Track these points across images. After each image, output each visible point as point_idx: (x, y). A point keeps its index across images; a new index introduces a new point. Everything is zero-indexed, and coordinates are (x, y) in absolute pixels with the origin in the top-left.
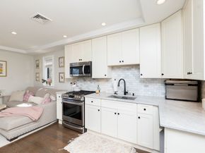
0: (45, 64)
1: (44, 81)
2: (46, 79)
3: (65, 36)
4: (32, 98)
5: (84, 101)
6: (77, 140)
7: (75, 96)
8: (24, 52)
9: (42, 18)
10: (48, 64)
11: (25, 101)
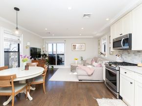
0: (103, 42)
1: (102, 53)
2: (103, 52)
3: (107, 19)
4: (94, 64)
5: (119, 71)
6: (109, 100)
7: (112, 65)
8: (92, 37)
9: (87, 15)
10: (104, 42)
11: (91, 64)
